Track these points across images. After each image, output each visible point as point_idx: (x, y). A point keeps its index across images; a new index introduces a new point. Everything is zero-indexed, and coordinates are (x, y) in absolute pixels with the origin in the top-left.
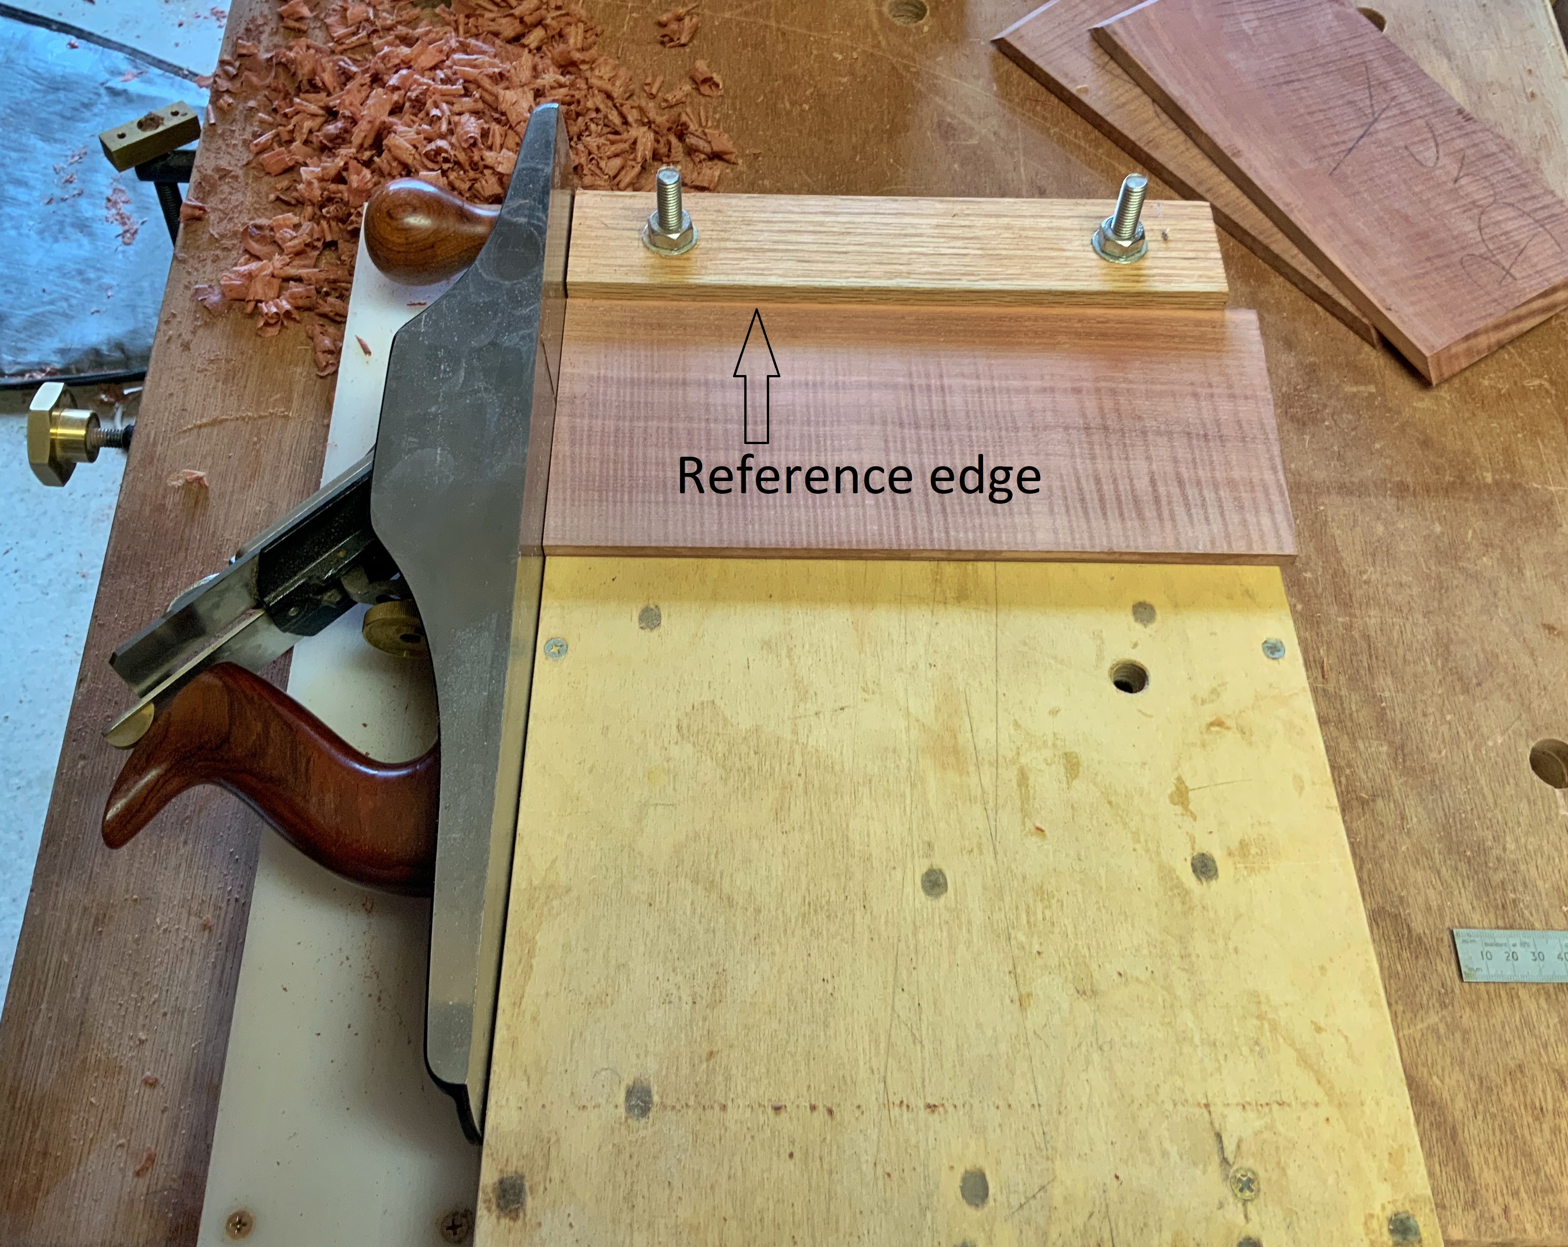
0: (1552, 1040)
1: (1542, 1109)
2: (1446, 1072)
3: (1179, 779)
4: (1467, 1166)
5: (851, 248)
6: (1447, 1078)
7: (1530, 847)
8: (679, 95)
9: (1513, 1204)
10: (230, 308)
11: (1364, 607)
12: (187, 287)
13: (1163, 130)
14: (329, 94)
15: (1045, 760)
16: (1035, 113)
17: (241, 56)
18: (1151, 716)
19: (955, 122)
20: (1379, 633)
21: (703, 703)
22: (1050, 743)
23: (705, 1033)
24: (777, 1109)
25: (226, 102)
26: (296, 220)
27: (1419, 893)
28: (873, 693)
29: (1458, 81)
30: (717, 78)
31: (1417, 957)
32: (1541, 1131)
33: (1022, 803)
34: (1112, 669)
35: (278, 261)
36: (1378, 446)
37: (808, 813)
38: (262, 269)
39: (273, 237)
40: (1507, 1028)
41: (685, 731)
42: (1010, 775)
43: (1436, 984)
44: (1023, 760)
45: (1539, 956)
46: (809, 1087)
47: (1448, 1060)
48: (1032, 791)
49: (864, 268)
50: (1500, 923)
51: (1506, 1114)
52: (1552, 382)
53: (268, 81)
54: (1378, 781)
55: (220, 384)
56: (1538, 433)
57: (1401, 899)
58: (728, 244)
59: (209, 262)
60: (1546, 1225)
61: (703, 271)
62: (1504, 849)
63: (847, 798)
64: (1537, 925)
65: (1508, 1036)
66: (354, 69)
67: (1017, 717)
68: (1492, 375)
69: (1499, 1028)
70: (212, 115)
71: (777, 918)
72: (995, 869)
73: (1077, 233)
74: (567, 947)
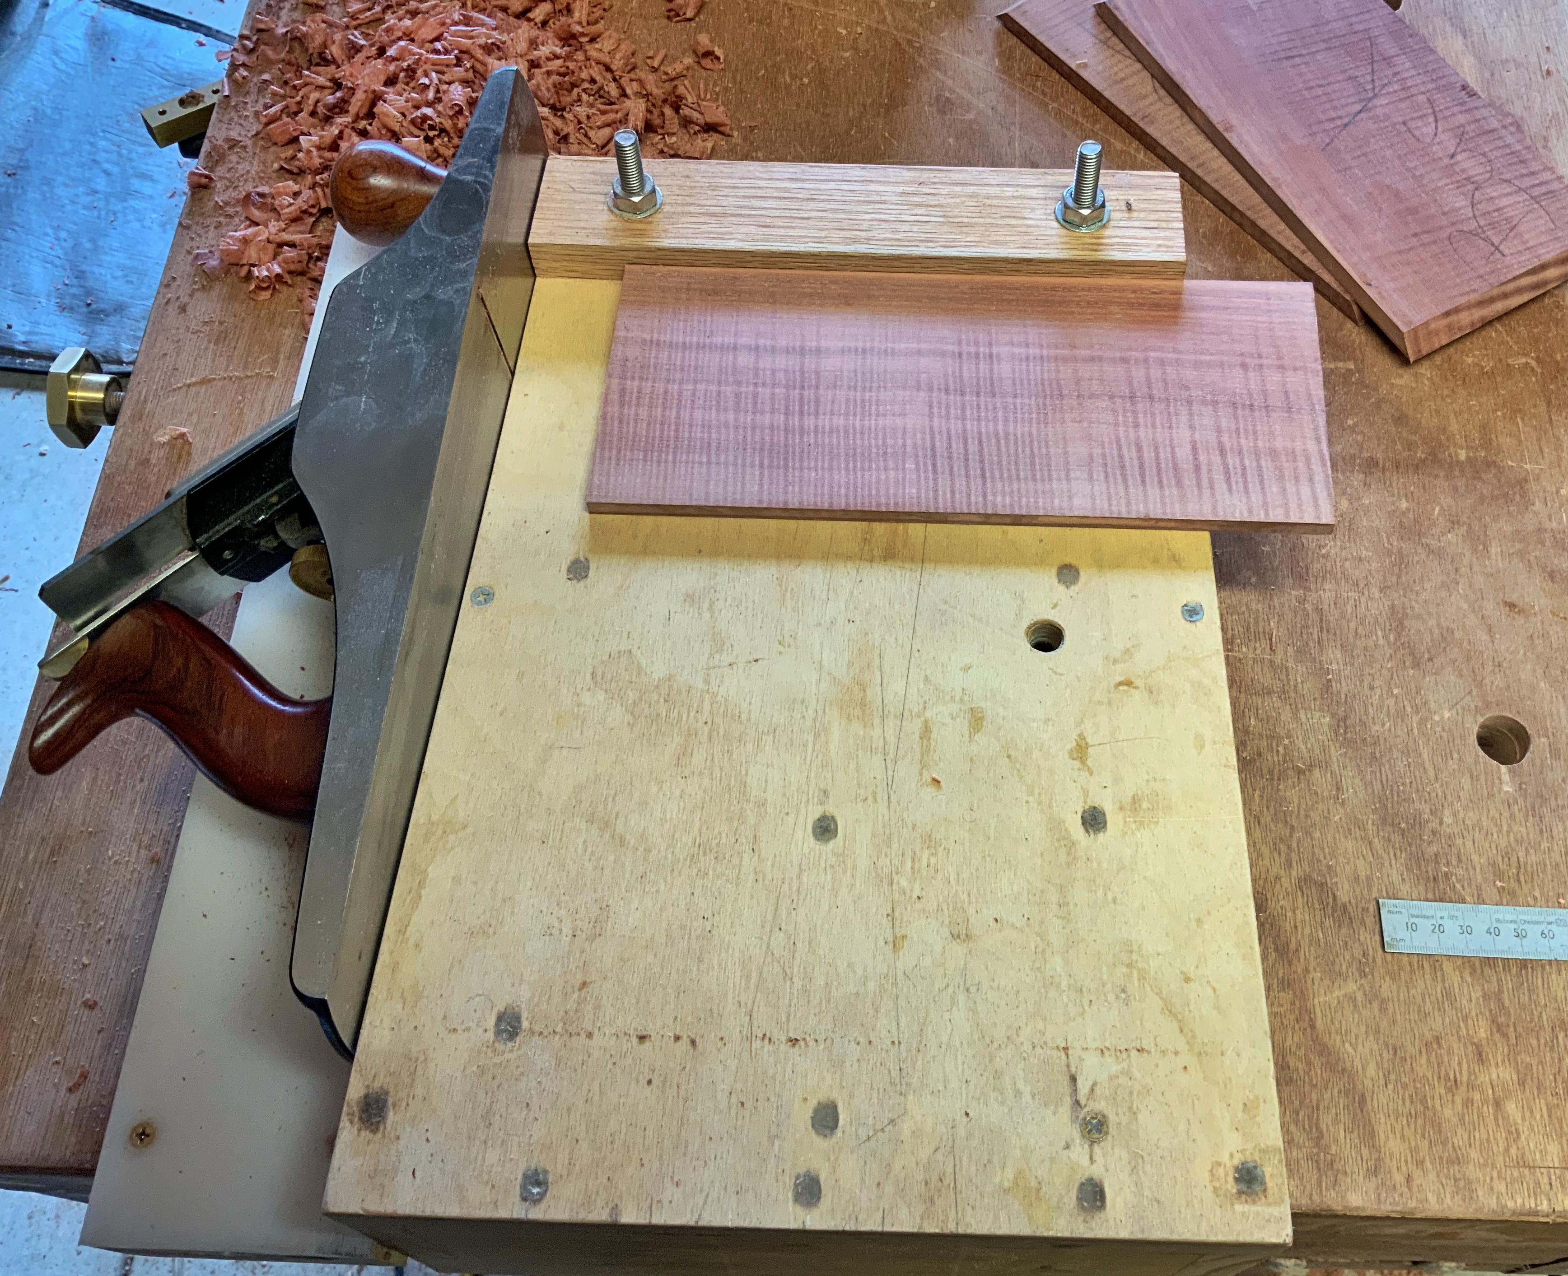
0: (1473, 1014)
1: (1456, 1081)
2: (1360, 1040)
3: (1081, 736)
4: (1373, 1134)
5: (813, 214)
6: (1360, 1047)
7: (1467, 822)
8: (679, 67)
9: (1417, 1173)
10: (227, 272)
11: (1320, 580)
12: (189, 253)
13: (1159, 105)
14: (338, 67)
15: (951, 714)
16: (1034, 87)
17: (260, 31)
18: (1061, 675)
19: (953, 96)
20: (1332, 606)
21: (619, 652)
22: (957, 698)
23: (581, 964)
24: (642, 1038)
25: (241, 75)
26: (296, 188)
27: (1348, 863)
28: (789, 646)
29: (1472, 59)
30: (718, 52)
31: (1340, 926)
32: (1453, 1102)
33: (922, 755)
34: (1029, 628)
35: (274, 226)
36: (1350, 422)
37: (709, 759)
38: (256, 234)
39: (273, 204)
40: (1427, 999)
41: (599, 678)
42: (914, 727)
43: (1358, 953)
44: (928, 714)
45: (1467, 930)
46: (676, 1018)
47: (1363, 1029)
48: (933, 744)
49: (823, 234)
50: (1430, 896)
51: (1418, 1085)
52: (1538, 359)
53: (283, 55)
54: (1317, 751)
55: (212, 345)
56: (1520, 411)
57: (1329, 867)
58: (692, 209)
59: (212, 228)
60: (1448, 1196)
61: (664, 235)
62: (1441, 823)
63: (750, 746)
64: (1468, 899)
65: (1428, 1007)
66: (363, 42)
67: (928, 673)
68: (1477, 353)
69: (1419, 999)
70: (226, 87)
71: (666, 858)
72: (887, 817)
73: (1042, 202)
74: (457, 880)
